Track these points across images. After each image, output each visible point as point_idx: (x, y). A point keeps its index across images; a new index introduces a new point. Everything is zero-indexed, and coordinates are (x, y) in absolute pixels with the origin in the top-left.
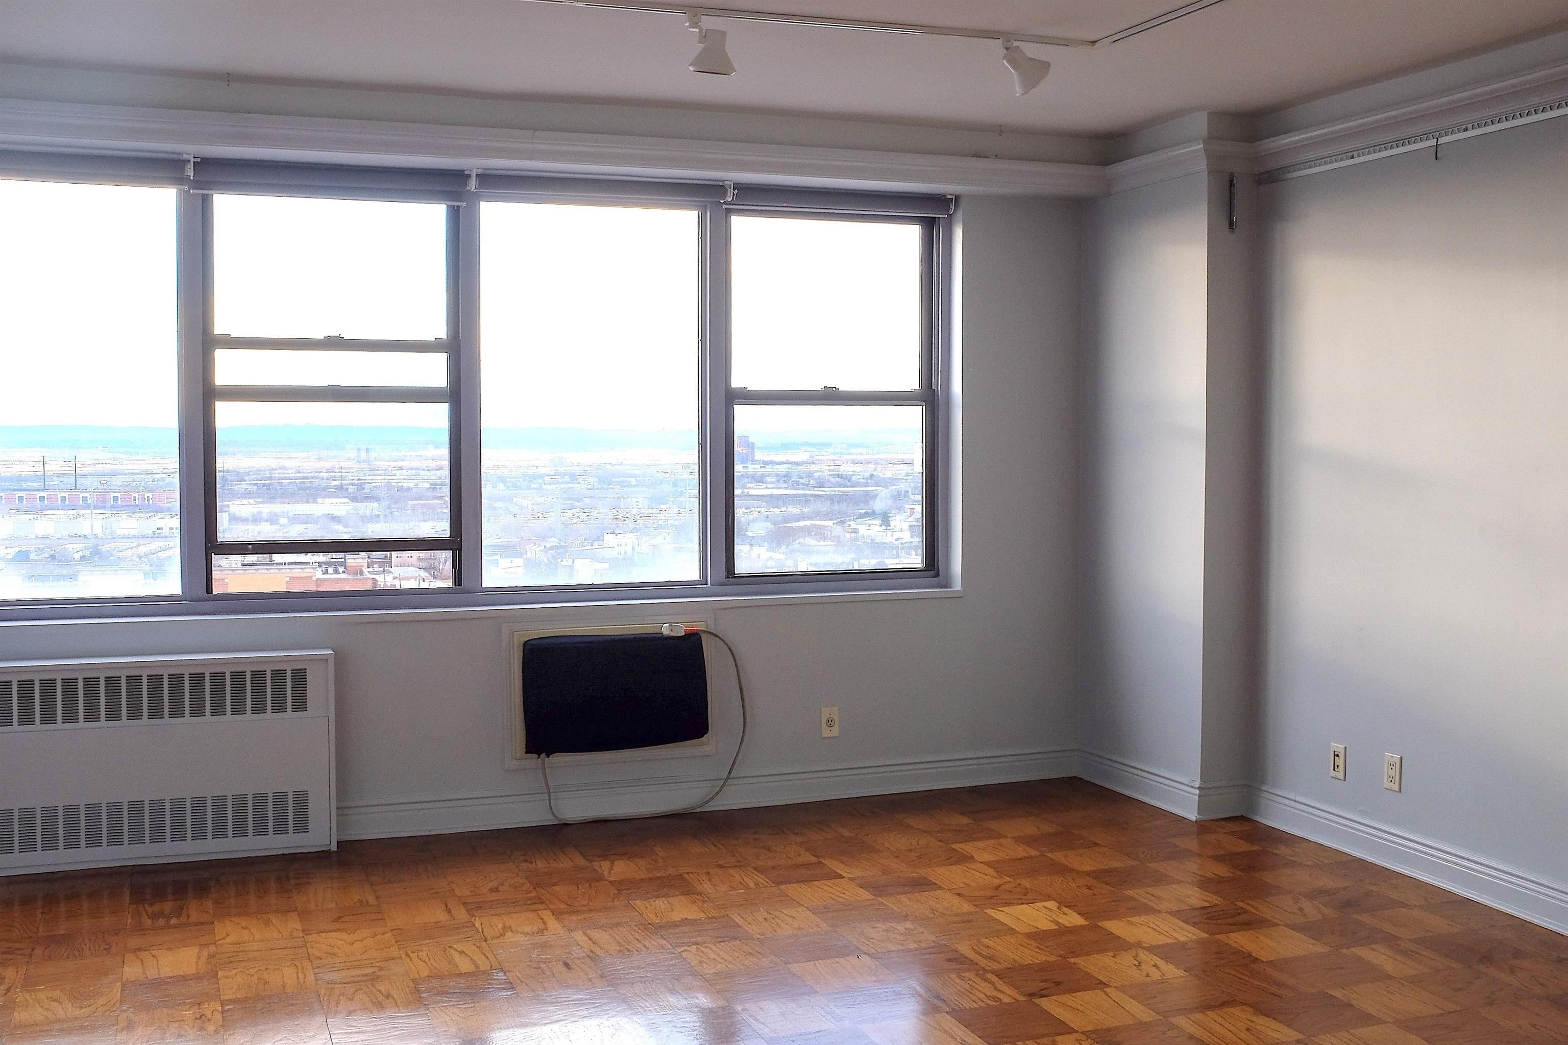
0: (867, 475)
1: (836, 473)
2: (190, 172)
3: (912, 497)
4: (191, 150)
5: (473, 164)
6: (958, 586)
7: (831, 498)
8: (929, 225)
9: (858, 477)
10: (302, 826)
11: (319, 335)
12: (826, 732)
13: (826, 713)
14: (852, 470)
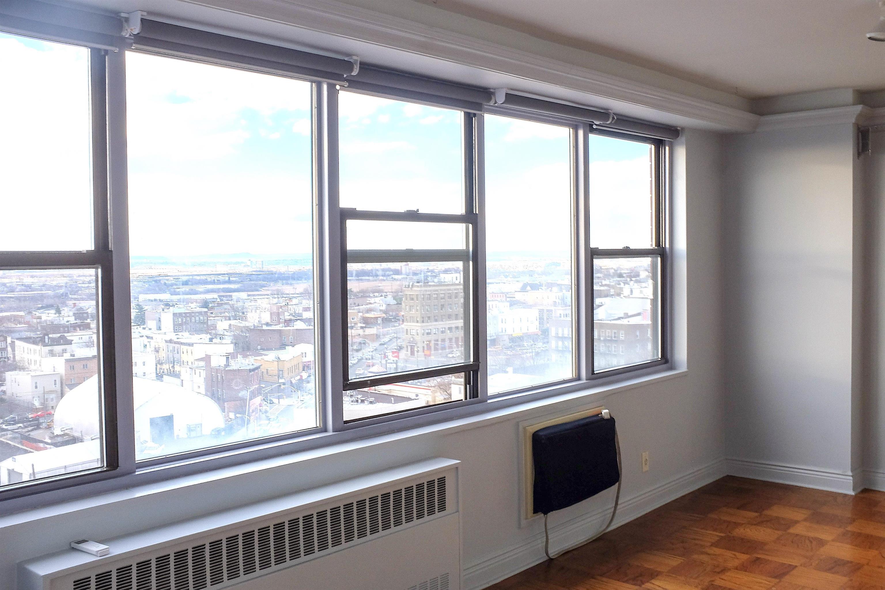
0: (41, 284)
1: (21, 283)
3: (70, 296)
6: (684, 368)
7: (19, 299)
9: (35, 285)
12: (645, 468)
13: (644, 456)
14: (32, 281)
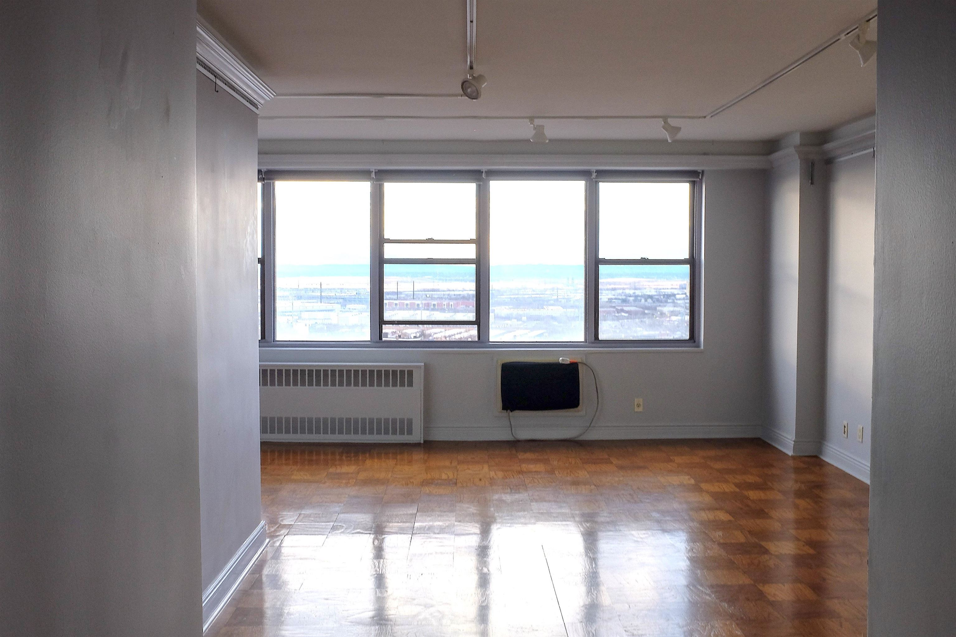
2: (373, 175)
4: (373, 168)
5: (484, 168)
6: (702, 347)
8: (693, 184)
10: (410, 432)
11: (424, 238)
12: (636, 409)
13: (636, 401)
